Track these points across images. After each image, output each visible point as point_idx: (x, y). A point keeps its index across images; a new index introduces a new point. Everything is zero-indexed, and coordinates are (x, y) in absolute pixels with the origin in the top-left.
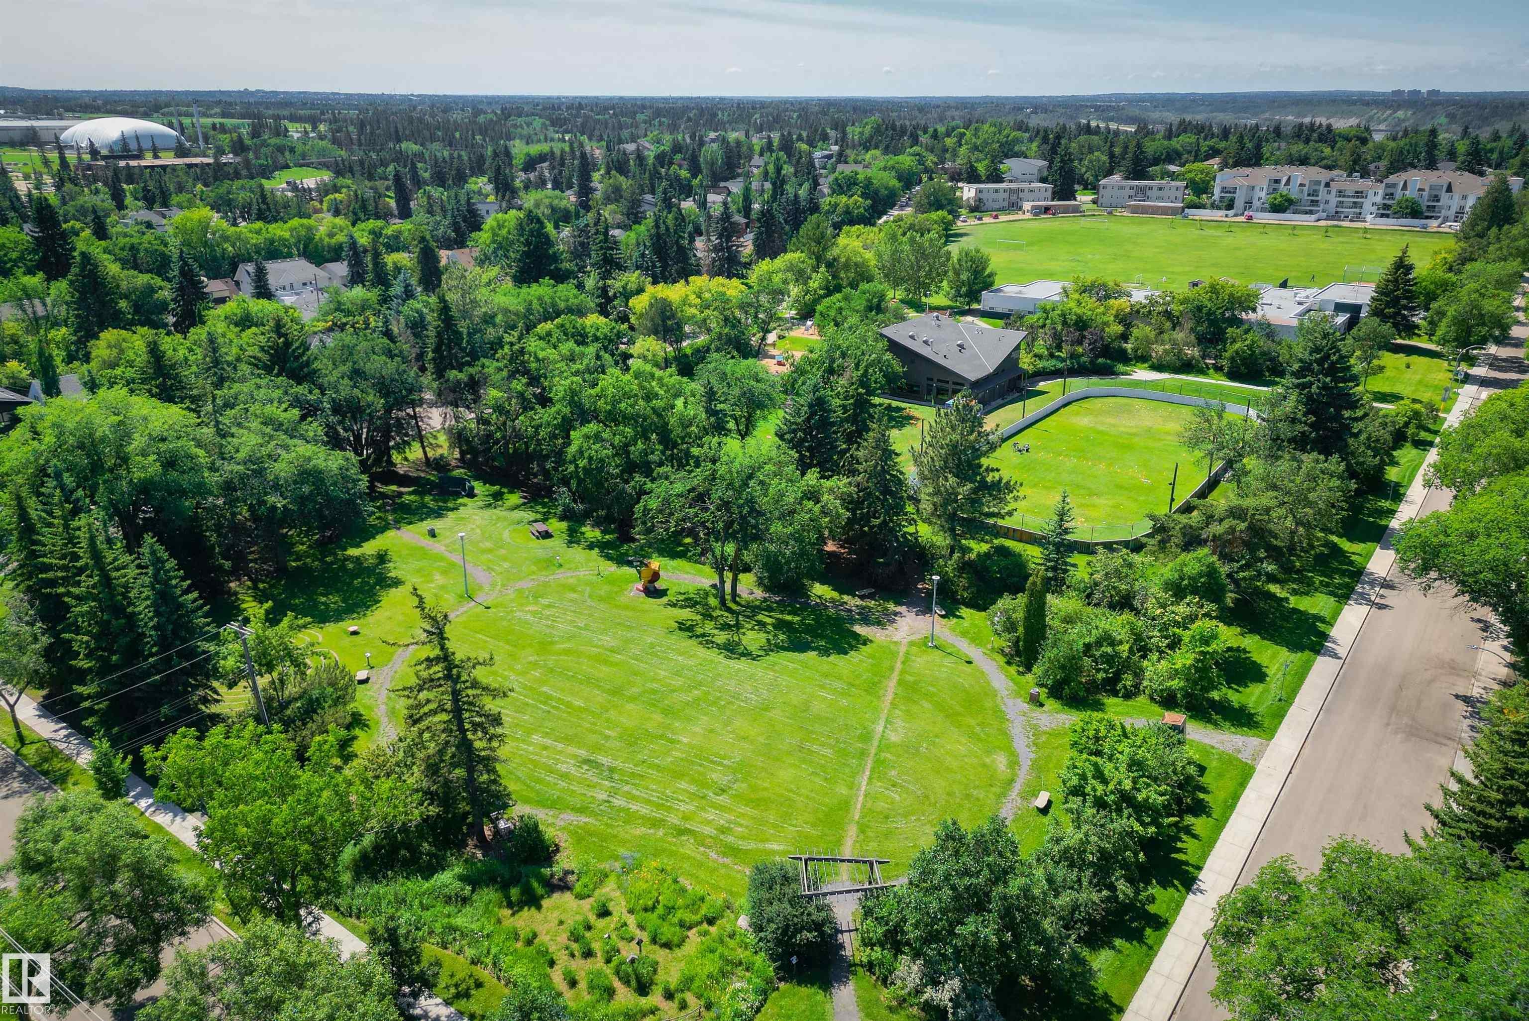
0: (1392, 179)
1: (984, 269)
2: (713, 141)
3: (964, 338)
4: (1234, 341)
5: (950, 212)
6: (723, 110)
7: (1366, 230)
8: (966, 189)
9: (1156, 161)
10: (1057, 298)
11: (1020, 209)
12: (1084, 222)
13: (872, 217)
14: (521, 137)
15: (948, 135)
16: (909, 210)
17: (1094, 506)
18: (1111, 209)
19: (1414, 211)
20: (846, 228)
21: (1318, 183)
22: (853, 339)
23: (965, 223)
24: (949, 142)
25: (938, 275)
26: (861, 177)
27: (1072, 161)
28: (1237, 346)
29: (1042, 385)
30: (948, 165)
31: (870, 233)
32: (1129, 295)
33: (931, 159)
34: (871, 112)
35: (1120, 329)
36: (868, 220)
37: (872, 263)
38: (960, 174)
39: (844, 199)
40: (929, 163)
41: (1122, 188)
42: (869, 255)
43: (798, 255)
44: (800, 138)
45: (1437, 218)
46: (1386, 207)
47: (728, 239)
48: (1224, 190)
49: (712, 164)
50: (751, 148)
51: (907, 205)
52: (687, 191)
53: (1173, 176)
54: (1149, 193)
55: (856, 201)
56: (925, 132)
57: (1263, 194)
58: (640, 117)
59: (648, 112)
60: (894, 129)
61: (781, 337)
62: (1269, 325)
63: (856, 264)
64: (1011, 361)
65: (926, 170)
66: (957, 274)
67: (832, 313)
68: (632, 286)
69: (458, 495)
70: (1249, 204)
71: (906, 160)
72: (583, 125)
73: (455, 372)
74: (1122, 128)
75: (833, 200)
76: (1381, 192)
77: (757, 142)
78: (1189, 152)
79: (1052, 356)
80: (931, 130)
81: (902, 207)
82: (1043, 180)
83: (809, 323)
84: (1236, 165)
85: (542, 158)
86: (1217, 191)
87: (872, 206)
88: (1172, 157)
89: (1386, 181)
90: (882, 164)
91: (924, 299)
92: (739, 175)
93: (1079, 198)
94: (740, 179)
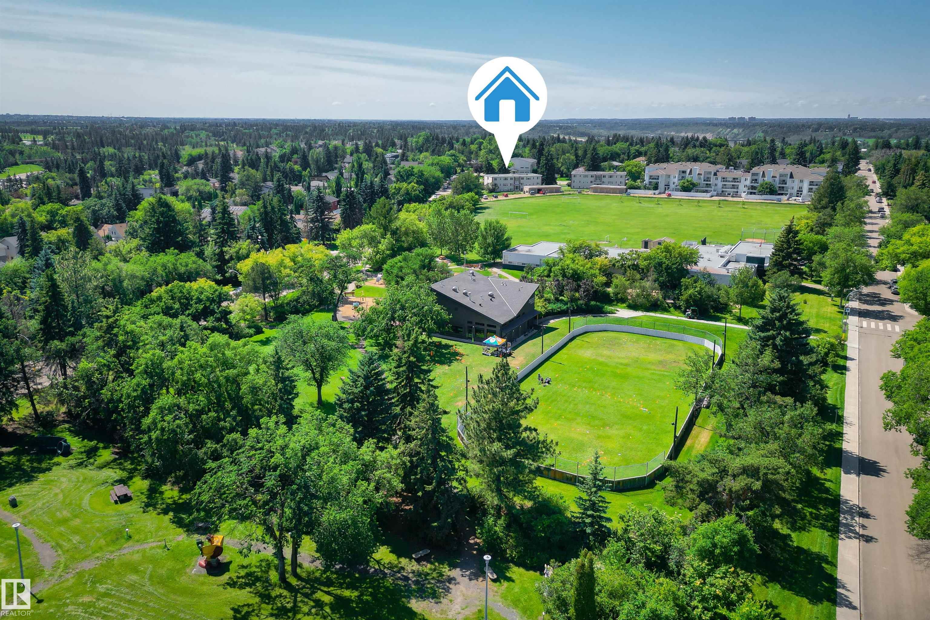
0: (755, 170)
1: (503, 235)
2: (321, 146)
3: (493, 289)
4: (687, 288)
5: (477, 194)
6: (329, 127)
7: (744, 203)
8: (486, 178)
9: (605, 160)
10: (556, 255)
11: (522, 190)
12: (564, 199)
13: (425, 197)
14: (191, 144)
15: (472, 143)
16: (449, 192)
17: (609, 437)
18: (580, 189)
19: (771, 190)
20: (406, 205)
21: (710, 173)
22: (409, 294)
23: (487, 200)
24: (473, 147)
25: (471, 239)
26: (415, 170)
27: (552, 159)
28: (691, 291)
29: (553, 323)
30: (474, 162)
31: (424, 209)
32: (606, 253)
33: (462, 159)
34: (423, 129)
35: (604, 279)
36: (422, 199)
37: (425, 230)
38: (481, 168)
39: (404, 185)
40: (461, 161)
41: (586, 176)
42: (422, 225)
43: (370, 226)
44: (377, 145)
45: (786, 194)
46: (753, 188)
47: (322, 213)
48: (651, 177)
49: (317, 161)
50: (344, 151)
51: (448, 188)
52: (297, 179)
53: (616, 168)
54: (604, 179)
55: (412, 186)
56: (458, 141)
57: (676, 180)
58: (274, 131)
59: (280, 128)
60: (437, 138)
61: (358, 287)
62: (709, 275)
63: (414, 232)
64: (529, 306)
65: (459, 165)
66: (485, 238)
67: (395, 271)
68: (243, 252)
69: (54, 454)
70: (667, 186)
71: (446, 159)
72: (235, 136)
73: (56, 342)
74: (579, 139)
75: (397, 186)
76: (749, 179)
77: (349, 147)
78: (624, 154)
79: (557, 300)
80: (461, 140)
81: (445, 190)
82: (535, 172)
83: (379, 276)
84: (656, 162)
85: (200, 157)
86: (647, 178)
87: (424, 190)
88: (614, 156)
89: (751, 172)
90: (430, 162)
91: (462, 255)
92: (336, 168)
93: (559, 182)
94: (336, 171)
